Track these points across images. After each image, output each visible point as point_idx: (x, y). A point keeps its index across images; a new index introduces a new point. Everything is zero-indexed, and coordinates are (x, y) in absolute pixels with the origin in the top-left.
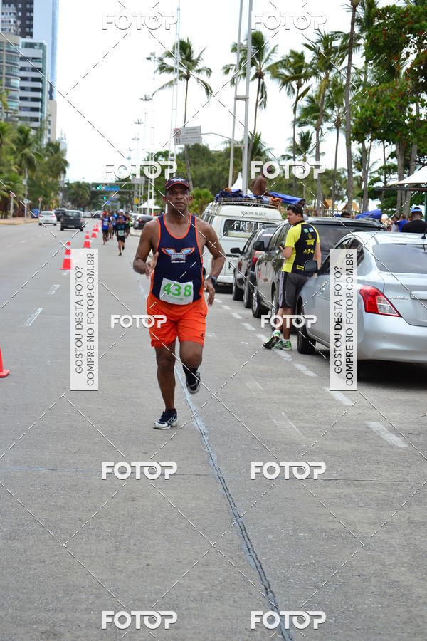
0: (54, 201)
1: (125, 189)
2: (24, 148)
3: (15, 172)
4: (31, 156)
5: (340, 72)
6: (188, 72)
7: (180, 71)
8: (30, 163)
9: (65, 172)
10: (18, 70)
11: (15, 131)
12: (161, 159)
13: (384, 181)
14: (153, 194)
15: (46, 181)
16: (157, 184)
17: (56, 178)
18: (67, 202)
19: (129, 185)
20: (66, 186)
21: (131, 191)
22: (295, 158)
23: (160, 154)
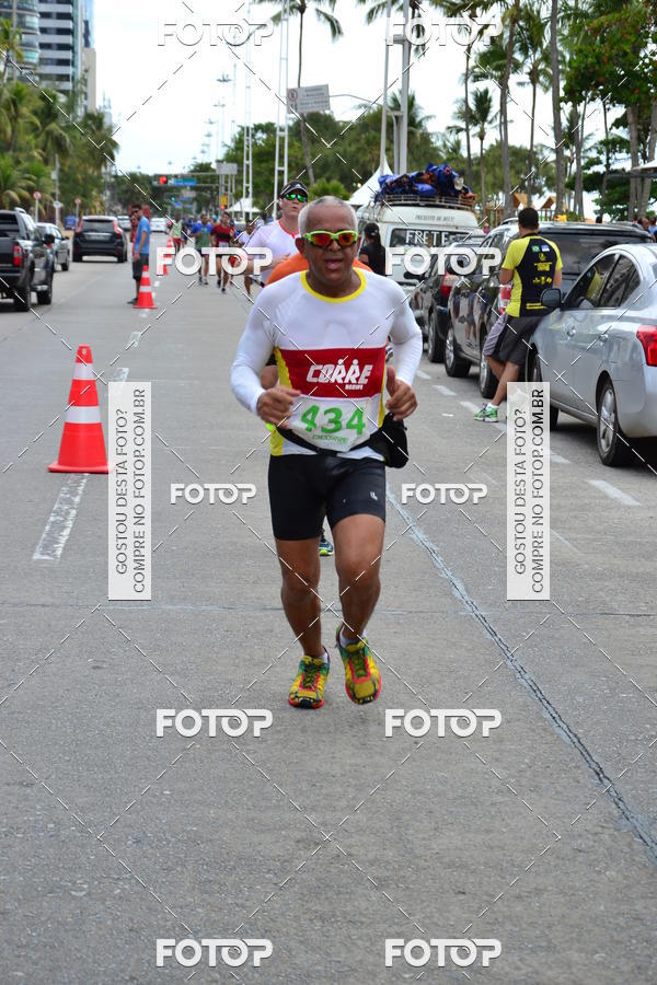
0: (97, 204)
1: (206, 183)
2: (49, 123)
3: (39, 160)
4: (60, 135)
6: (302, 1)
8: (60, 145)
9: (113, 158)
10: (35, 2)
11: (36, 98)
12: (261, 135)
13: (605, 163)
14: (250, 190)
15: (85, 173)
16: (256, 174)
17: (99, 167)
18: (116, 204)
19: (212, 176)
20: (113, 180)
21: (214, 186)
22: (467, 130)
23: (258, 128)
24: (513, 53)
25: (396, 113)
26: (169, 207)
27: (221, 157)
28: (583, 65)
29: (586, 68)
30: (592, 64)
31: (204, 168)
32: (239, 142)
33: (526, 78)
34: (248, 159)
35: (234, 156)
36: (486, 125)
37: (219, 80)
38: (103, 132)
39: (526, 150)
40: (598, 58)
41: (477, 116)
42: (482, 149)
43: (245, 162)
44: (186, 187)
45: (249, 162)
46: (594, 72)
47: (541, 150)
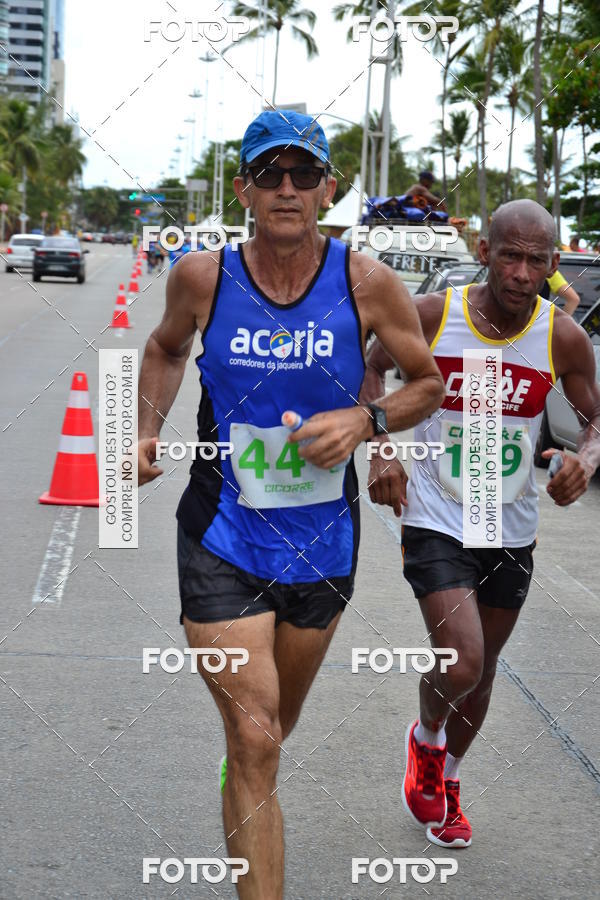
0: (63, 217)
1: (174, 198)
2: (19, 135)
3: (5, 172)
4: (30, 148)
5: (518, 18)
6: (279, 17)
7: (269, 17)
8: (29, 157)
9: (80, 172)
10: (5, 12)
11: (5, 107)
12: (231, 151)
13: (583, 188)
14: (220, 207)
15: (51, 186)
16: (227, 191)
17: (65, 180)
18: (82, 218)
19: (180, 192)
20: (79, 193)
21: (182, 202)
22: (443, 151)
23: (229, 145)
24: (491, 74)
25: (378, 134)
26: (135, 224)
27: (190, 172)
28: (567, 88)
29: (571, 91)
30: (577, 87)
31: (172, 183)
32: (210, 159)
33: (505, 101)
34: (219, 176)
35: (204, 173)
36: (462, 147)
37: (191, 96)
38: (71, 145)
39: (502, 173)
40: (583, 81)
41: (453, 137)
42: (458, 171)
43: (216, 179)
44: (153, 202)
45: (219, 179)
46: (578, 96)
47: (517, 176)
